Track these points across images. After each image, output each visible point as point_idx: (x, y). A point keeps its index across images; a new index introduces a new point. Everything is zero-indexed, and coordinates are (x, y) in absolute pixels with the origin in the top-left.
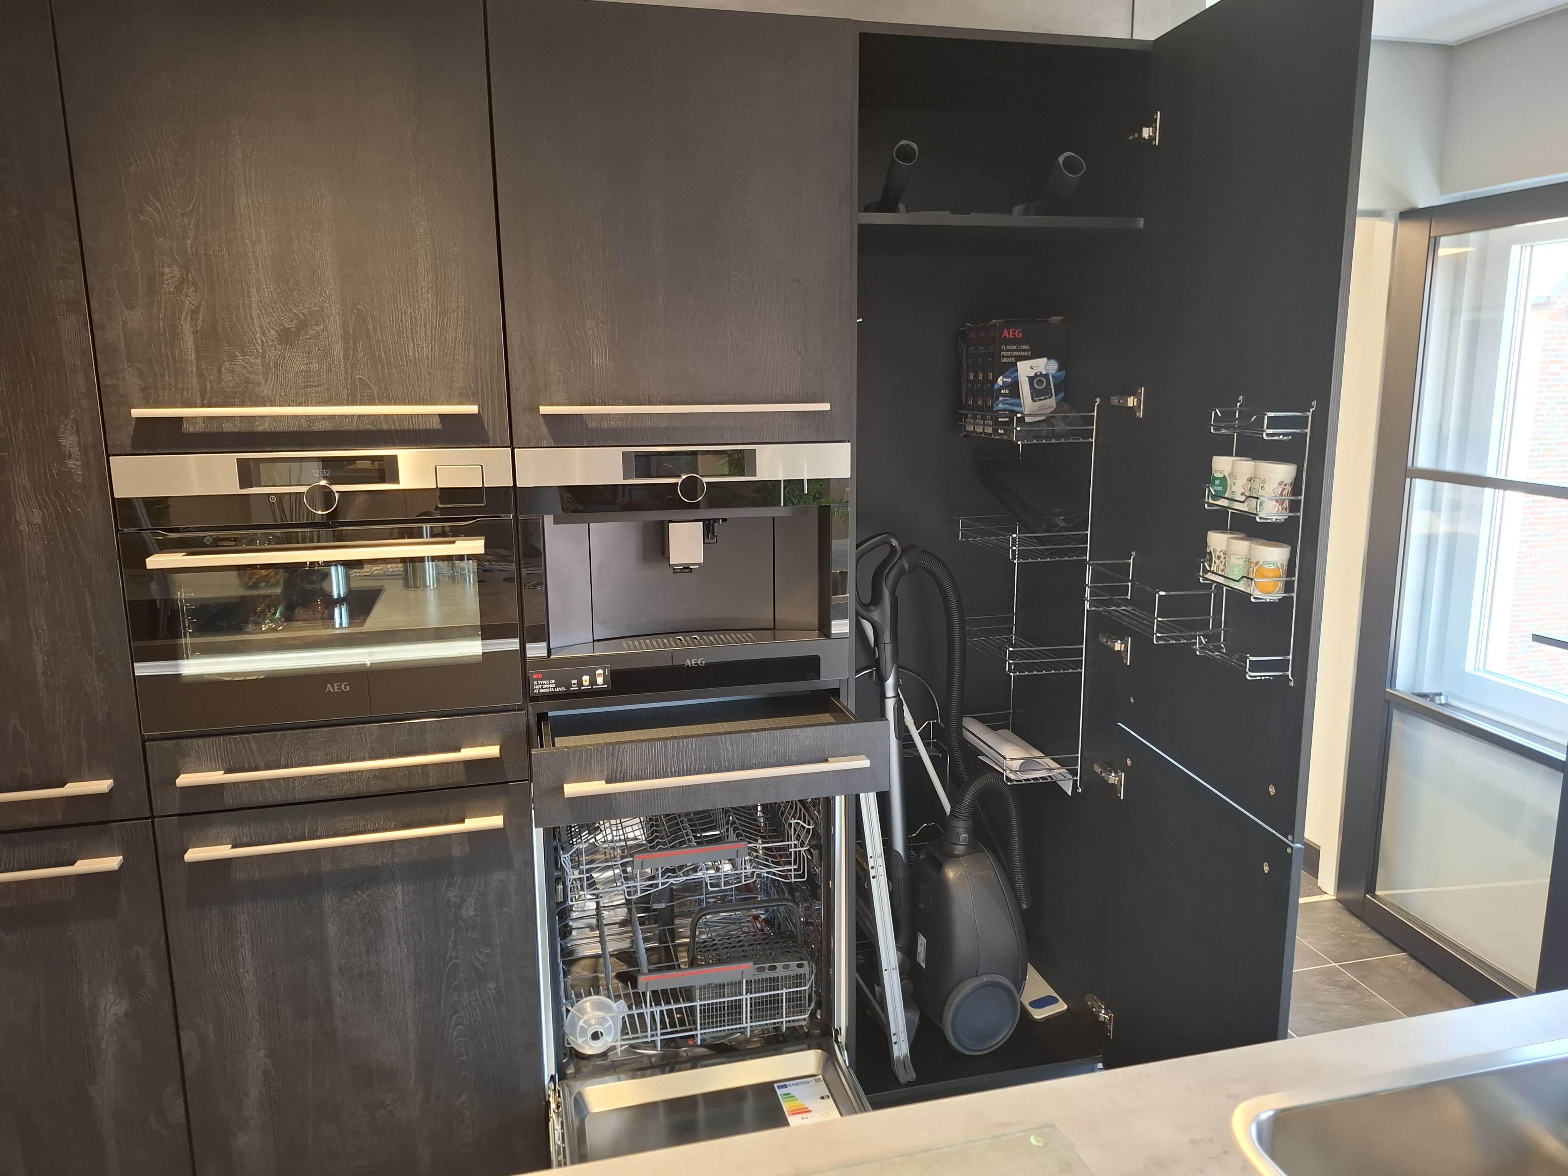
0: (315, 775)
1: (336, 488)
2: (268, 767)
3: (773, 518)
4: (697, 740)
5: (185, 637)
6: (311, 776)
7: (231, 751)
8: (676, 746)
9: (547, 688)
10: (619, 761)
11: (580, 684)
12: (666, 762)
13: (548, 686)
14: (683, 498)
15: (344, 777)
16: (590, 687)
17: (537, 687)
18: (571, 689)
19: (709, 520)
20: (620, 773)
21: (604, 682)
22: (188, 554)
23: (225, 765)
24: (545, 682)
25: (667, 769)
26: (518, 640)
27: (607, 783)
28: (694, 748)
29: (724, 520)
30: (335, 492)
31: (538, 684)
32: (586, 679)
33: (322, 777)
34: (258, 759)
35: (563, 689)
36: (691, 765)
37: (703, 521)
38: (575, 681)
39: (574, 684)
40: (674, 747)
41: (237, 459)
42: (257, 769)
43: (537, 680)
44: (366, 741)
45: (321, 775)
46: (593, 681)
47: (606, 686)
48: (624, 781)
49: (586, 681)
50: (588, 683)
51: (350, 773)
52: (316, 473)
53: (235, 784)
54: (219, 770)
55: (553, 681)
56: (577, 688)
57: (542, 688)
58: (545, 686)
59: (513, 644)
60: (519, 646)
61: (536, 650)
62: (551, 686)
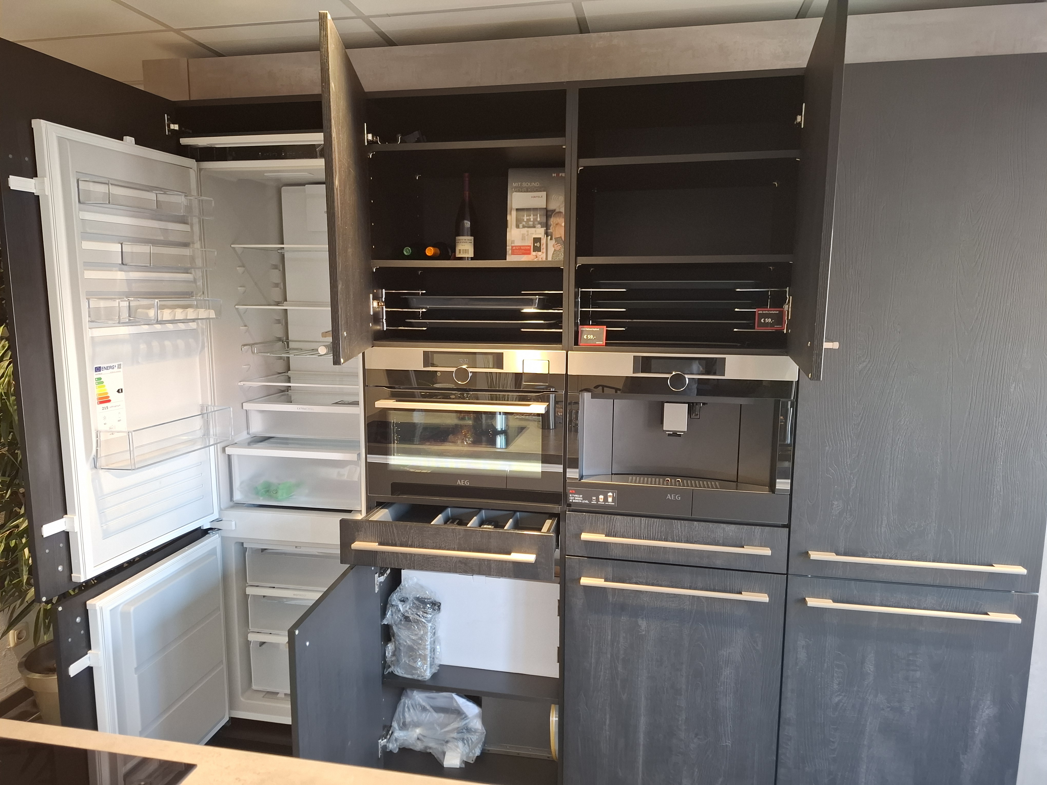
0: (426, 555)
1: (470, 370)
2: (401, 546)
3: (741, 405)
4: (659, 520)
5: (394, 443)
6: (424, 555)
7: (383, 531)
8: (647, 522)
9: (577, 500)
10: (614, 525)
11: (598, 500)
12: (641, 531)
13: (578, 498)
14: (671, 388)
15: (442, 559)
16: (604, 503)
17: (571, 498)
18: (592, 502)
19: (693, 403)
20: (614, 532)
21: (613, 501)
22: (397, 401)
23: (379, 540)
24: (577, 496)
25: (641, 534)
26: (562, 466)
27: (606, 536)
28: (657, 525)
29: (704, 404)
30: (469, 372)
31: (572, 496)
32: (601, 497)
33: (430, 556)
34: (397, 539)
35: (587, 502)
36: (655, 535)
37: (688, 403)
38: (595, 498)
39: (594, 500)
40: (645, 522)
41: (423, 351)
42: (395, 545)
43: (572, 494)
44: (456, 538)
45: (430, 555)
46: (606, 499)
47: (614, 504)
48: (615, 537)
49: (601, 499)
50: (602, 500)
51: (446, 557)
52: (461, 361)
53: (383, 552)
54: (376, 542)
55: (581, 496)
56: (596, 503)
57: (574, 499)
58: (577, 498)
59: (559, 468)
60: (562, 470)
61: (572, 474)
62: (580, 499)
